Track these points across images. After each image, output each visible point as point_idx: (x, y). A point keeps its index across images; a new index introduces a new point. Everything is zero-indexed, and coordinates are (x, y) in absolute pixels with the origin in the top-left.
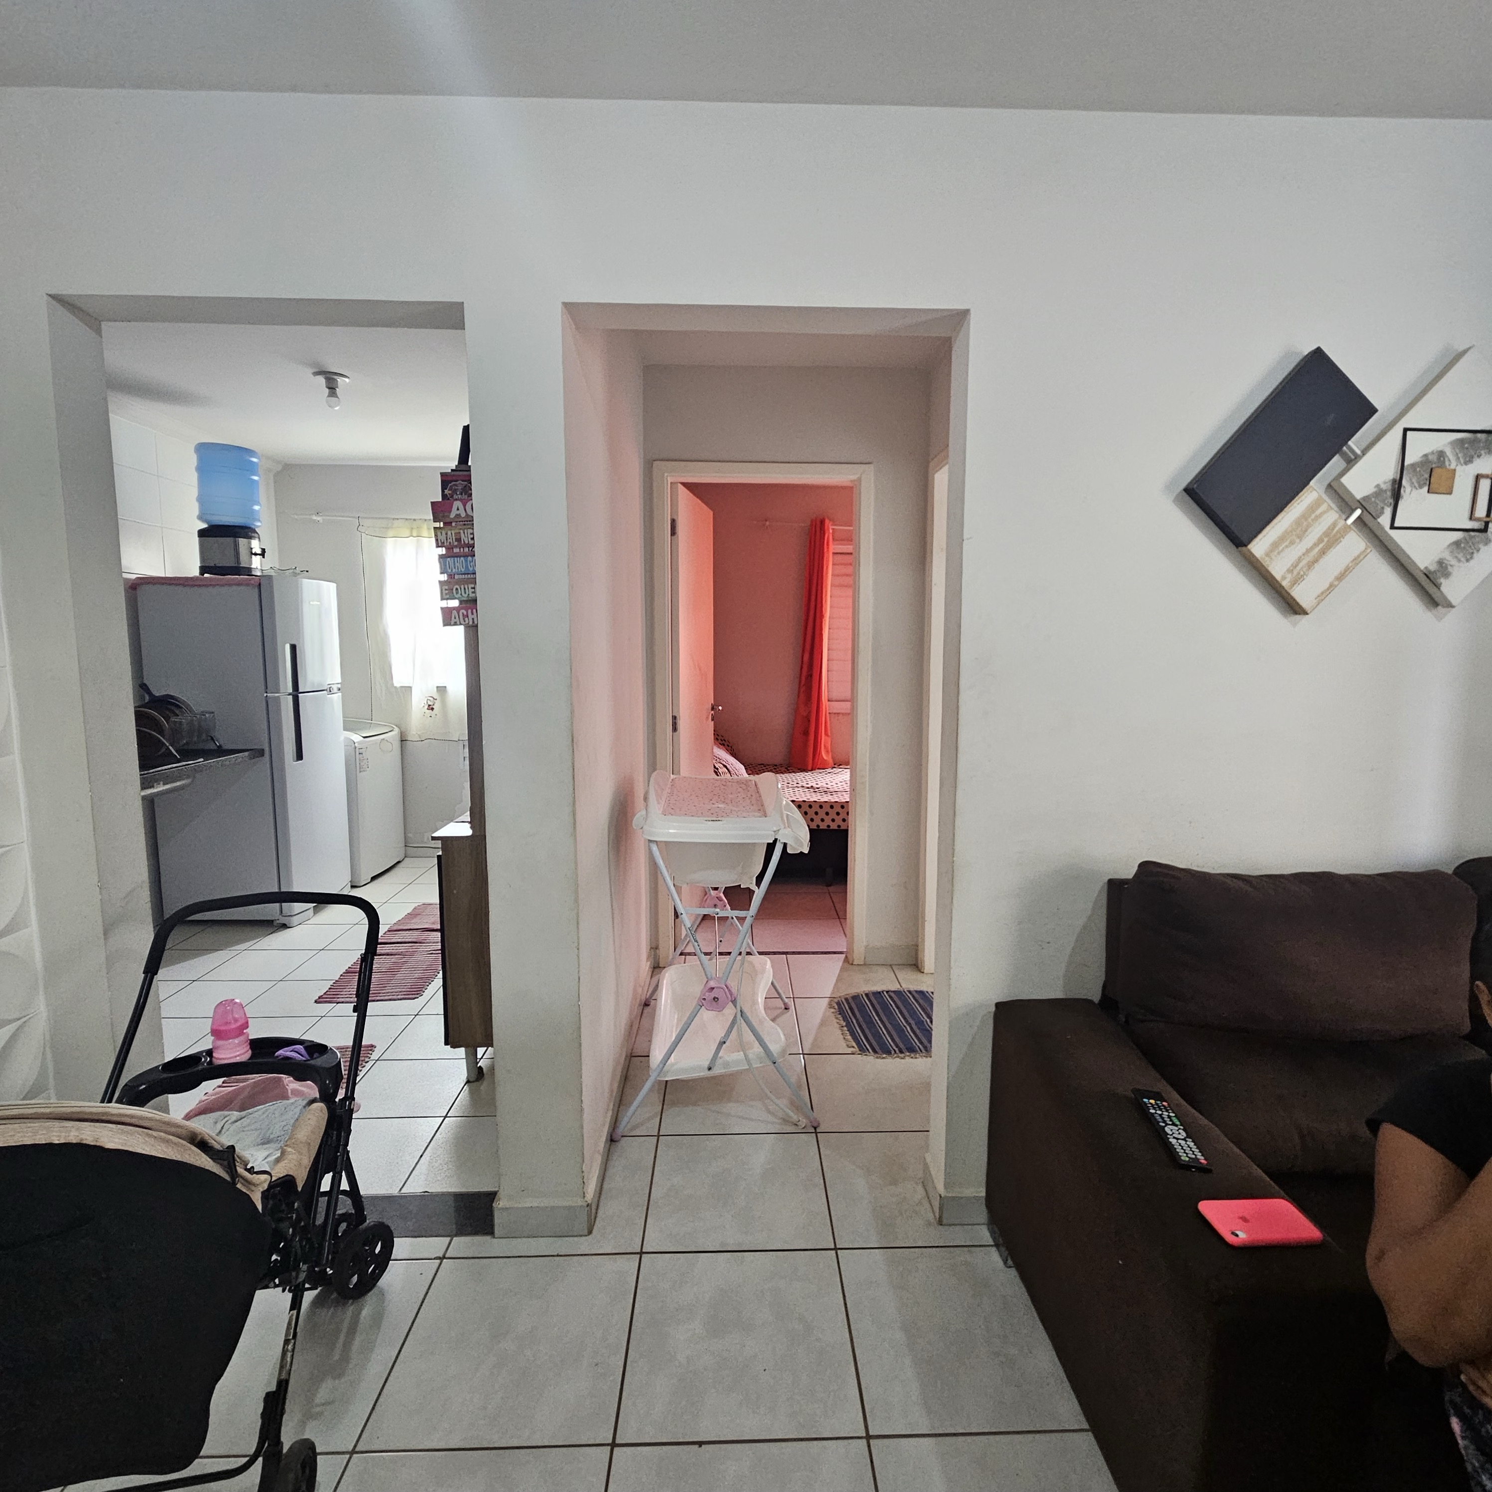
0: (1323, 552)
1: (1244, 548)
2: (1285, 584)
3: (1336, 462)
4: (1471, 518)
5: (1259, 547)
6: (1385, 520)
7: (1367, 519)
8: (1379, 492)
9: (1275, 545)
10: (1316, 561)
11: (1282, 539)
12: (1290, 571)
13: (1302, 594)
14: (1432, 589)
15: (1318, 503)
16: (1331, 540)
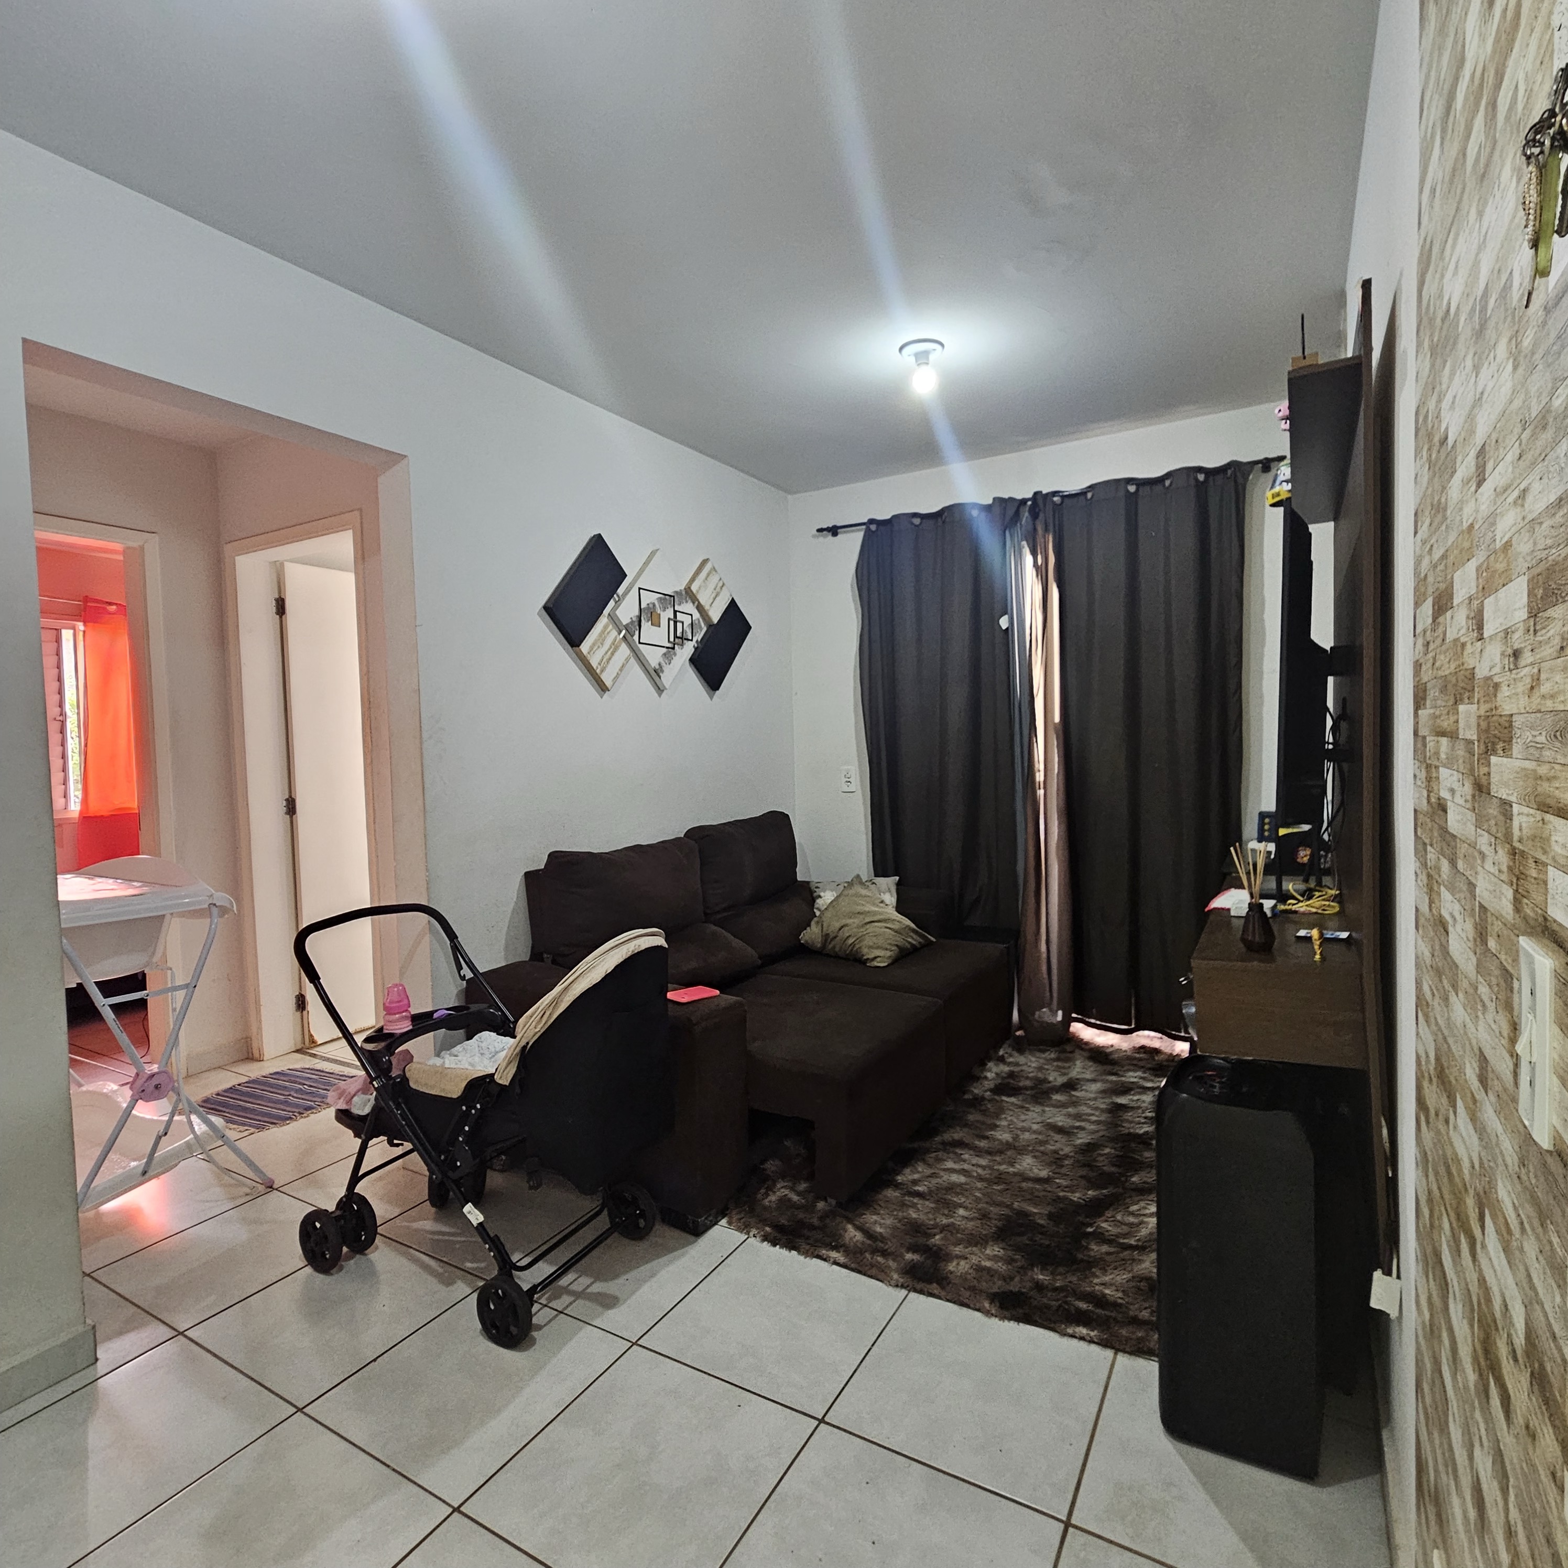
0: (613, 654)
1: (577, 648)
2: (598, 671)
3: (611, 604)
4: (669, 641)
5: (585, 647)
6: (636, 638)
7: (628, 636)
8: (632, 622)
9: (591, 648)
10: (610, 659)
11: (594, 644)
12: (599, 664)
13: (607, 678)
14: (656, 678)
15: (606, 627)
16: (615, 648)
